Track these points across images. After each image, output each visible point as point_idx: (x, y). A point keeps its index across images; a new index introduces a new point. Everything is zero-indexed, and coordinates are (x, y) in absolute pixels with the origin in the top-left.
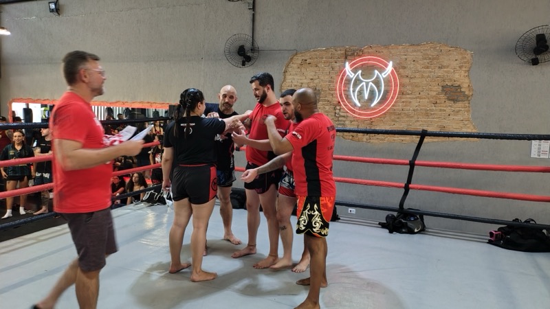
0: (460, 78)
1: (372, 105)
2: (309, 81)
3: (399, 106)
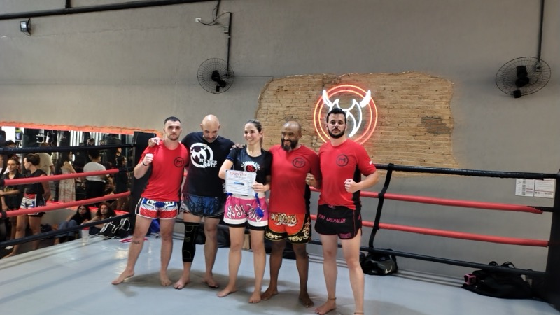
0: (441, 109)
2: (285, 109)
3: (377, 137)
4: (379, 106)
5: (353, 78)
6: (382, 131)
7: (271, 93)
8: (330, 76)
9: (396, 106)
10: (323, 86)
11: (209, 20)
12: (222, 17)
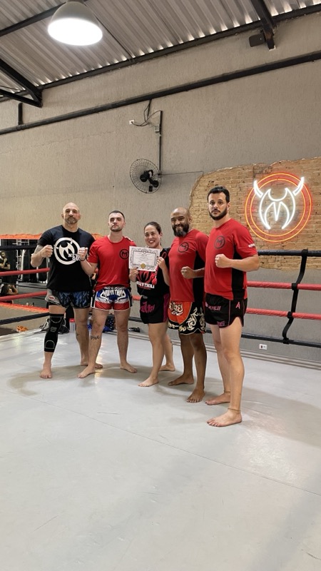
1: (283, 228)
3: (312, 227)
4: (315, 194)
5: (284, 165)
6: (318, 220)
7: (202, 188)
8: (260, 165)
10: (254, 177)
11: (142, 121)
12: (153, 117)
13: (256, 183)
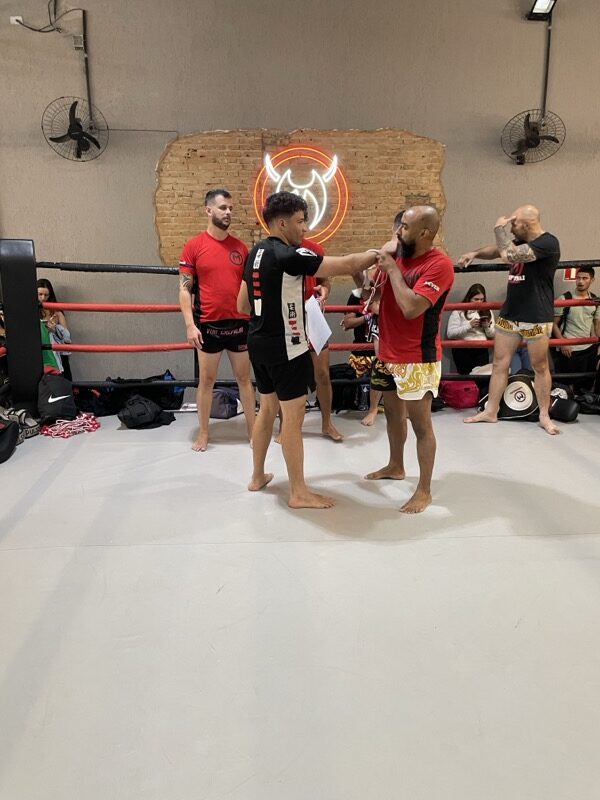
0: (428, 182)
1: (311, 227)
2: (204, 187)
3: (349, 227)
4: (350, 181)
5: (308, 136)
6: (355, 218)
7: (176, 160)
8: (272, 132)
9: (371, 179)
10: (263, 149)
12: (65, 18)
13: (268, 160)
